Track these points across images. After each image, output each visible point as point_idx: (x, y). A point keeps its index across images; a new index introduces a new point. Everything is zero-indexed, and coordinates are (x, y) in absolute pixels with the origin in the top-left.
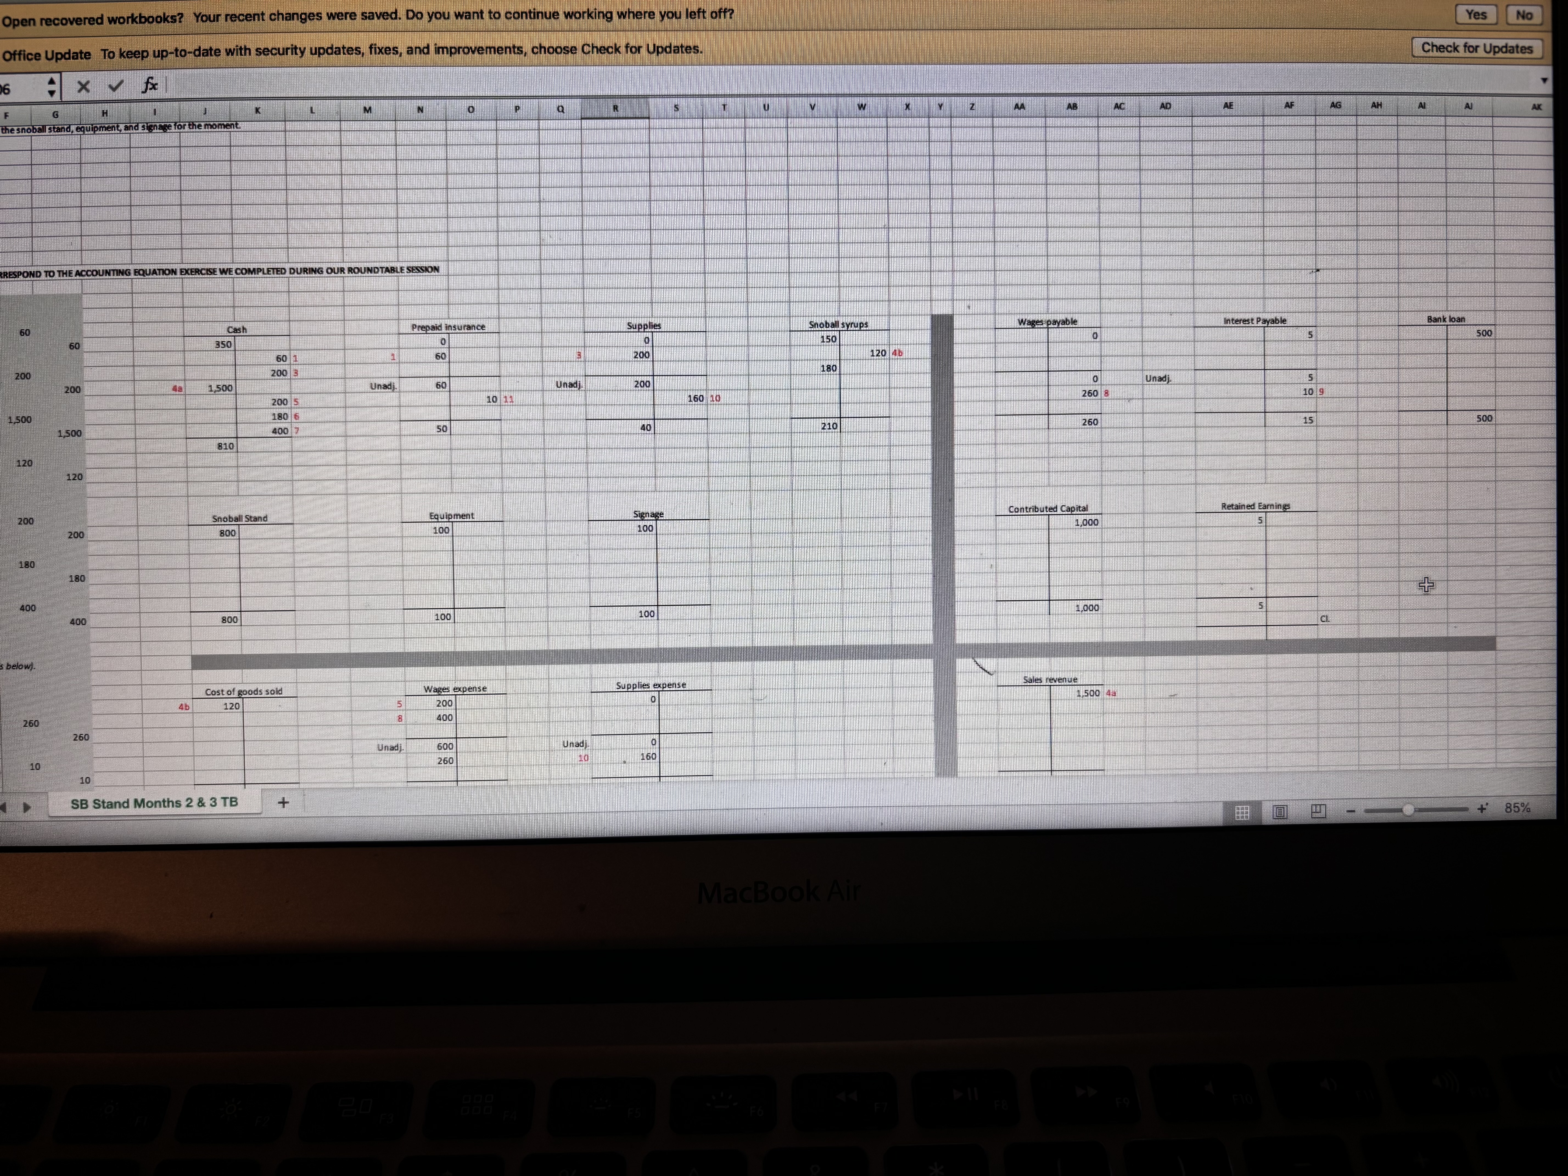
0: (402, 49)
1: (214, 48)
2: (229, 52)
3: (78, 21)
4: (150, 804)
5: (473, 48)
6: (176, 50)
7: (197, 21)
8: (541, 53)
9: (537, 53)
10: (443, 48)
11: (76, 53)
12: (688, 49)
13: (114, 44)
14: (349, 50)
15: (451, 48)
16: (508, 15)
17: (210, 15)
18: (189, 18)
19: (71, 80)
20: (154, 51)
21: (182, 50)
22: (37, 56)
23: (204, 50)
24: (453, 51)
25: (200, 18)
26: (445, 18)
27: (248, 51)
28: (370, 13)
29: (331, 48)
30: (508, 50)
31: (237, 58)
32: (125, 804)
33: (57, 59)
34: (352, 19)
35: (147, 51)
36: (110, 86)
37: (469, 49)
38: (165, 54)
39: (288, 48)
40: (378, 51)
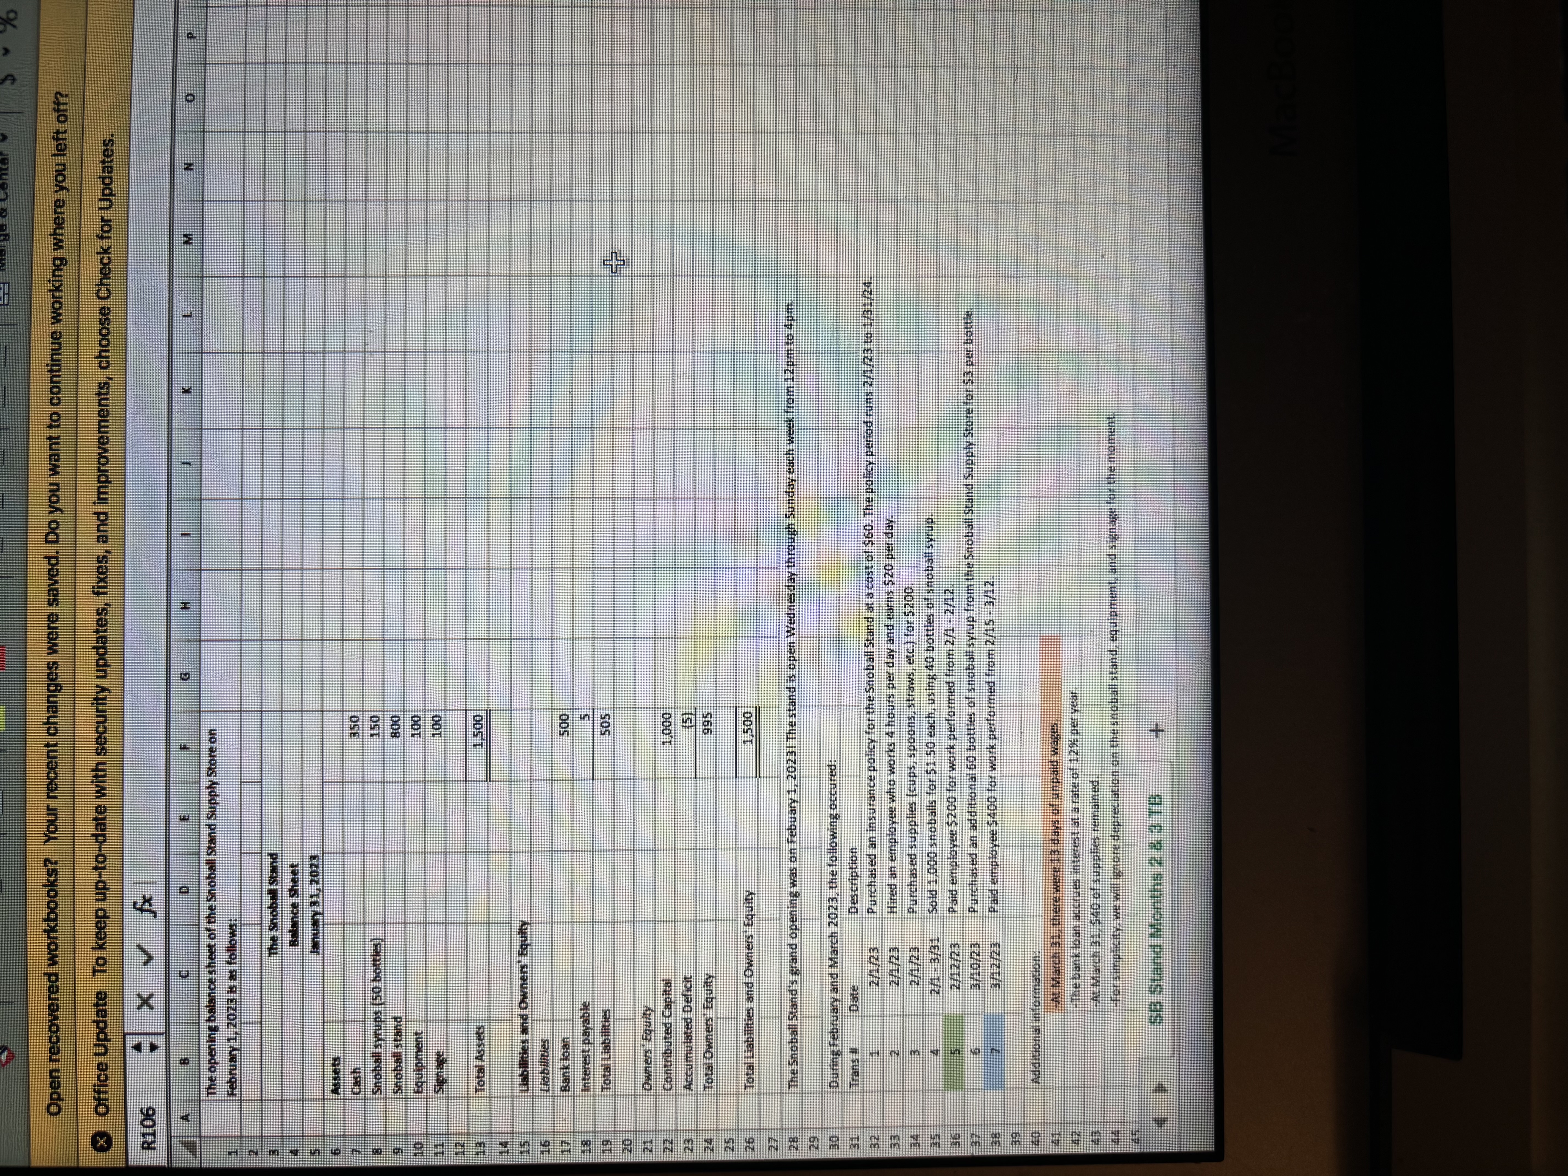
0: (100, 549)
1: (94, 815)
2: (101, 793)
3: (53, 1009)
4: (1157, 916)
5: (100, 451)
7: (55, 838)
8: (107, 357)
9: (108, 362)
10: (99, 493)
11: (98, 1012)
12: (107, 153)
13: (86, 958)
14: (101, 623)
15: (99, 481)
16: (55, 401)
17: (48, 821)
18: (51, 850)
19: (136, 1020)
20: (97, 900)
21: (97, 860)
22: (102, 1067)
23: (97, 829)
24: (103, 479)
25: (52, 835)
26: (58, 490)
27: (100, 767)
28: (49, 595)
29: (98, 648)
30: (103, 402)
31: (109, 782)
32: (1157, 949)
33: (106, 1039)
34: (57, 620)
35: (97, 911)
36: (145, 963)
37: (101, 456)
38: (101, 885)
39: (97, 711)
40: (102, 584)
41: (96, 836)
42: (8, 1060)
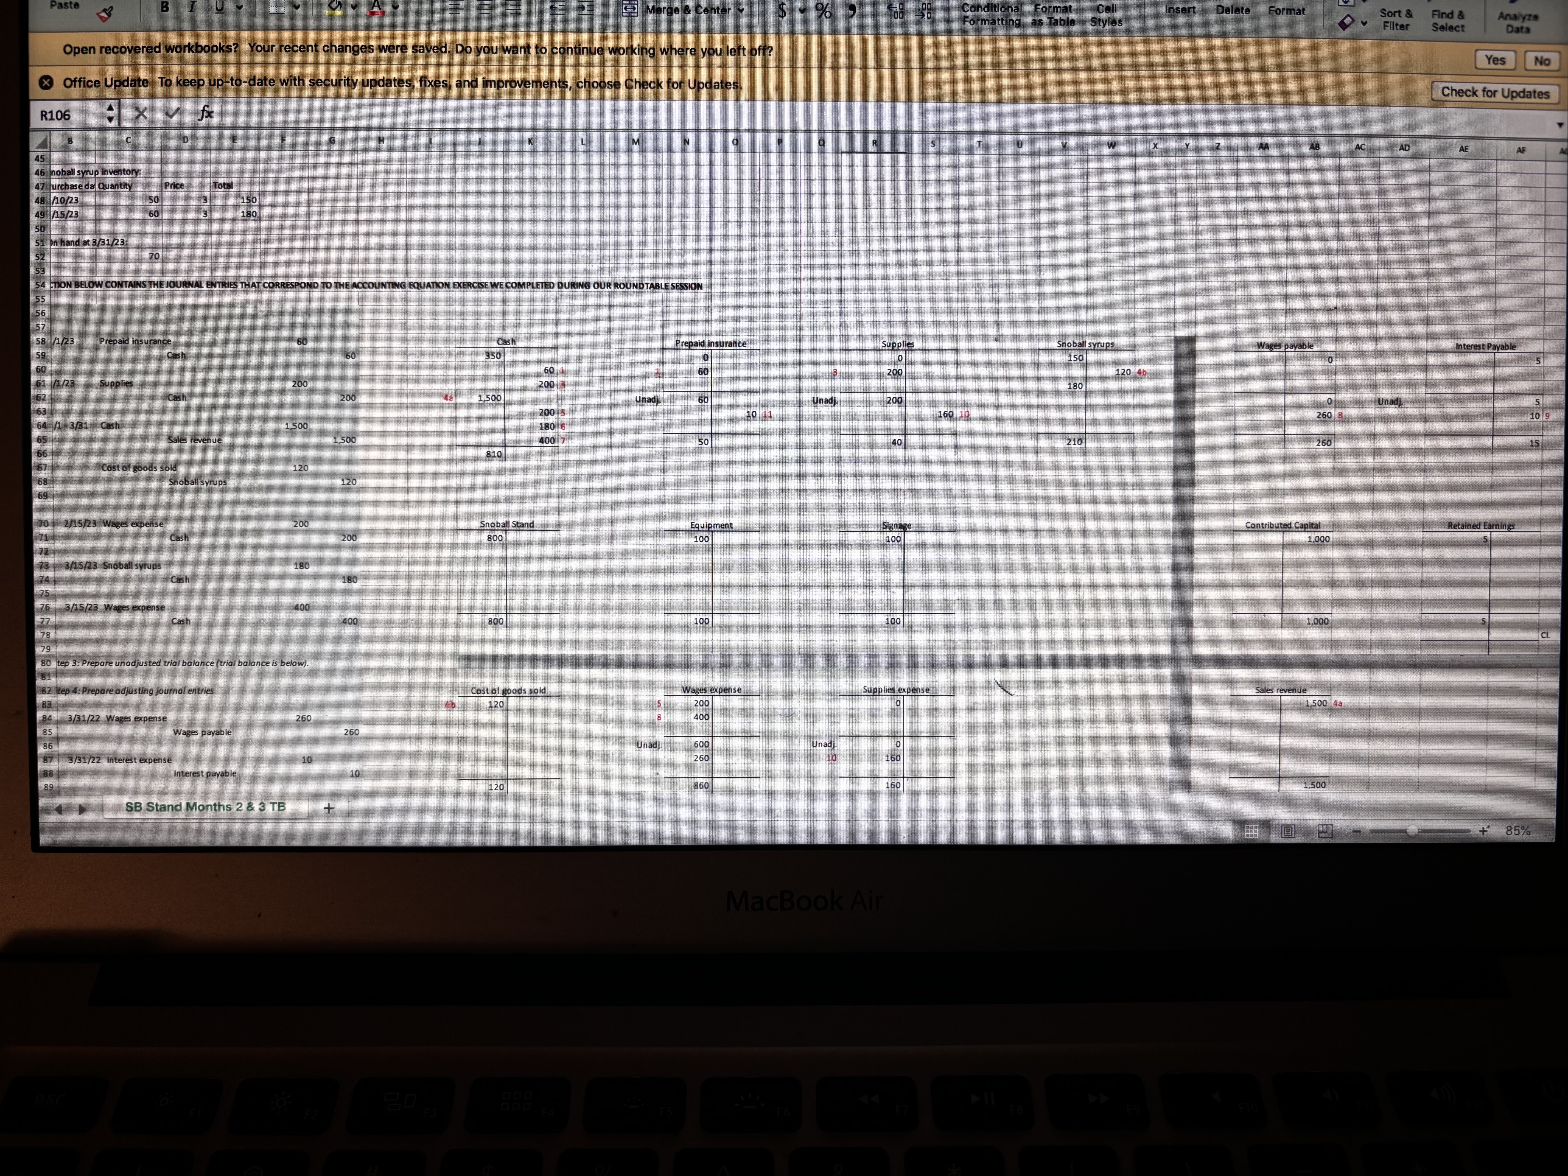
0: (452, 82)
1: (268, 77)
2: (284, 82)
3: (136, 49)
4: (201, 808)
5: (520, 82)
6: (232, 79)
7: (252, 51)
8: (585, 88)
9: (582, 87)
10: (491, 82)
11: (135, 80)
12: (728, 85)
13: (171, 73)
14: (401, 83)
15: (499, 82)
16: (555, 50)
17: (264, 46)
18: (244, 48)
19: (129, 107)
20: (210, 80)
21: (237, 80)
22: (97, 84)
23: (259, 79)
24: (500, 84)
25: (254, 49)
26: (493, 53)
27: (301, 82)
28: (420, 46)
29: (383, 80)
30: (554, 84)
31: (290, 88)
32: (178, 808)
33: (116, 86)
34: (403, 52)
35: (203, 80)
36: (167, 114)
37: (516, 82)
38: (220, 82)
39: (340, 80)
40: (428, 83)
41: (254, 79)
42: (101, 18)
